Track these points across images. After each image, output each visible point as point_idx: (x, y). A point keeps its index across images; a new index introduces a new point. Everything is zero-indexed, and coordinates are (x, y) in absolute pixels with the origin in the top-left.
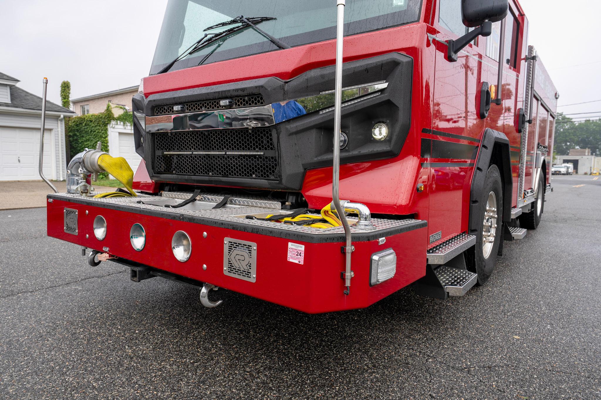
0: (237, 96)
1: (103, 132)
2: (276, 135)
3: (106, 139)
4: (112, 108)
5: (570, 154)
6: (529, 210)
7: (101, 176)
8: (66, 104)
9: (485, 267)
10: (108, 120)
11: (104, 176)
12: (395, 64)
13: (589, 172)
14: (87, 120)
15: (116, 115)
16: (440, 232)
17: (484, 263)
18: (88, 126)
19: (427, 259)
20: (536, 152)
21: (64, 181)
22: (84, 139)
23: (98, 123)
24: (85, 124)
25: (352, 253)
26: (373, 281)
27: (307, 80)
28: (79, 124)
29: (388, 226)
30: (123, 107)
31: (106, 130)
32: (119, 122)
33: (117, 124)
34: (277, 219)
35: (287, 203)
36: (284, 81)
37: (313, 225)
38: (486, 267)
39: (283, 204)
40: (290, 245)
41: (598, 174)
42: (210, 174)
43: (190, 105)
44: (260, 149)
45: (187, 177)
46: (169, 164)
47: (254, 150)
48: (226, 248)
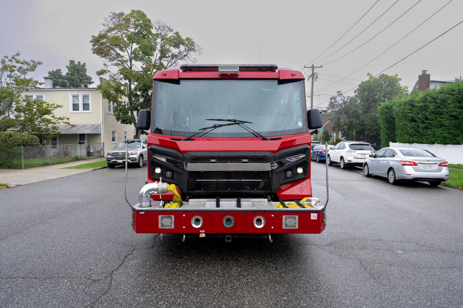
0: (253, 158)
2: (271, 174)
12: (307, 149)
27: (282, 154)
35: (269, 199)
36: (273, 154)
40: (312, 214)
42: (229, 189)
43: (221, 159)
44: (260, 179)
45: (213, 191)
46: (199, 186)
47: (257, 179)
48: (284, 219)
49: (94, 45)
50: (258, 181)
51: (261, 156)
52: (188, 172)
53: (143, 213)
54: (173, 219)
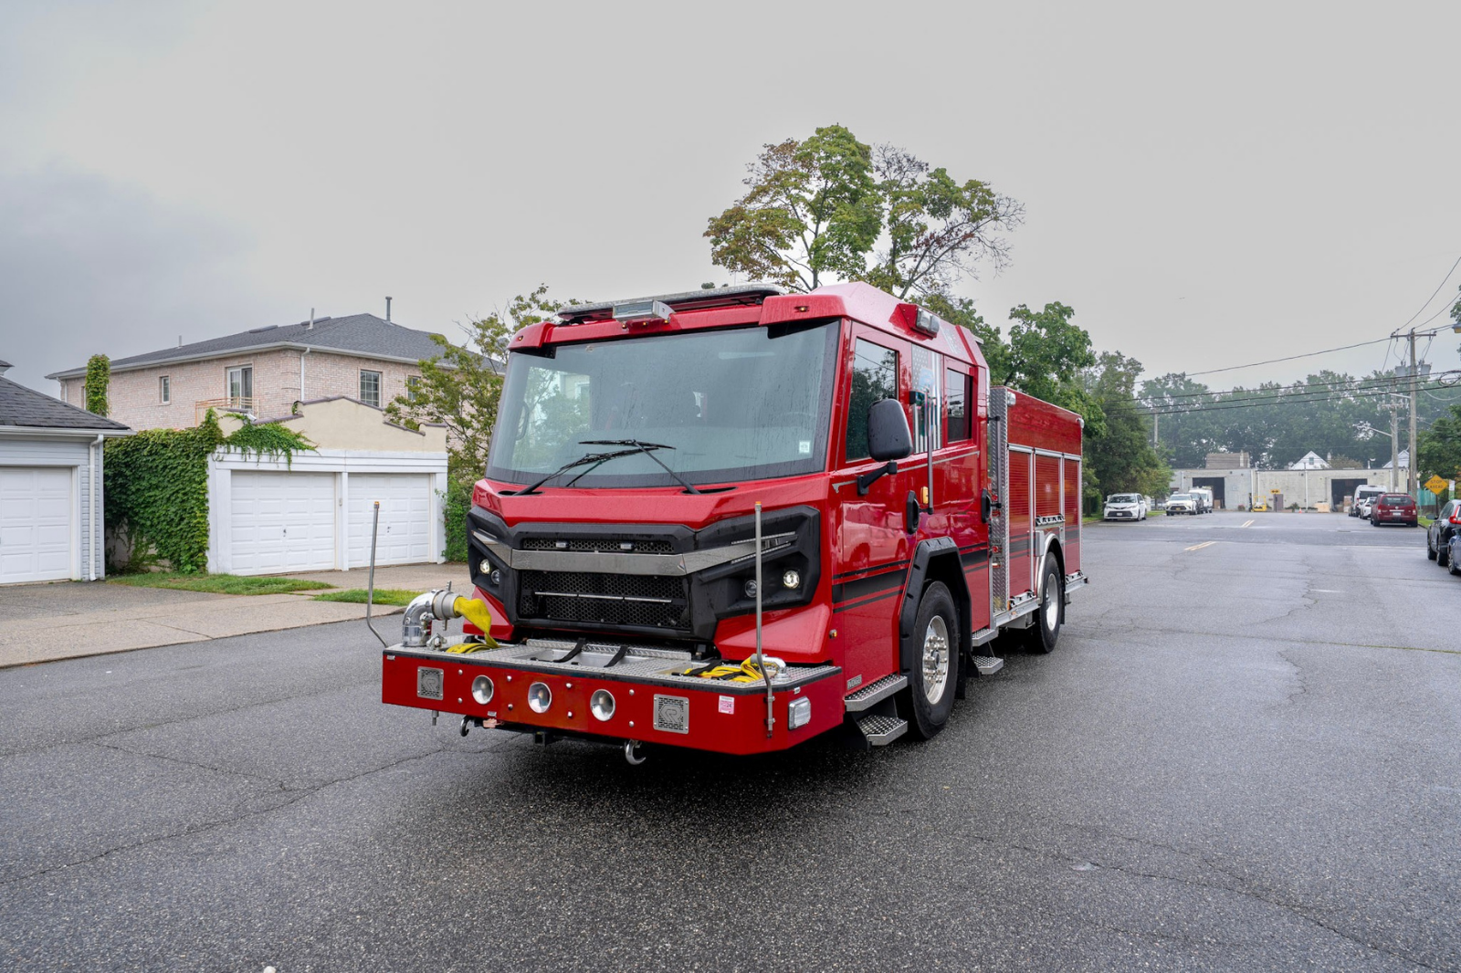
0: (642, 541)
1: (196, 470)
3: (204, 484)
4: (218, 419)
5: (1208, 465)
6: (1027, 625)
7: (189, 567)
8: (98, 406)
9: (930, 714)
10: (211, 444)
11: (195, 568)
12: (802, 518)
13: (1247, 505)
14: (154, 443)
15: (227, 434)
16: (860, 677)
17: (928, 709)
18: (156, 457)
19: (846, 706)
20: (1032, 531)
21: (98, 580)
22: (144, 484)
23: (183, 451)
24: (150, 451)
25: (773, 702)
26: (791, 726)
27: (718, 531)
28: (133, 451)
29: (802, 677)
30: (241, 414)
31: (204, 465)
32: (232, 447)
33: (229, 453)
34: (697, 673)
35: (697, 654)
36: (694, 530)
37: (736, 679)
38: (932, 715)
39: (693, 653)
40: (721, 698)
41: (1264, 508)
42: (602, 620)
43: (578, 542)
44: (667, 597)
45: (569, 623)
46: (542, 607)
47: (660, 597)
48: (656, 705)
49: (716, 243)
50: (661, 603)
51: (659, 535)
52: (515, 572)
53: (393, 657)
54: (442, 677)
